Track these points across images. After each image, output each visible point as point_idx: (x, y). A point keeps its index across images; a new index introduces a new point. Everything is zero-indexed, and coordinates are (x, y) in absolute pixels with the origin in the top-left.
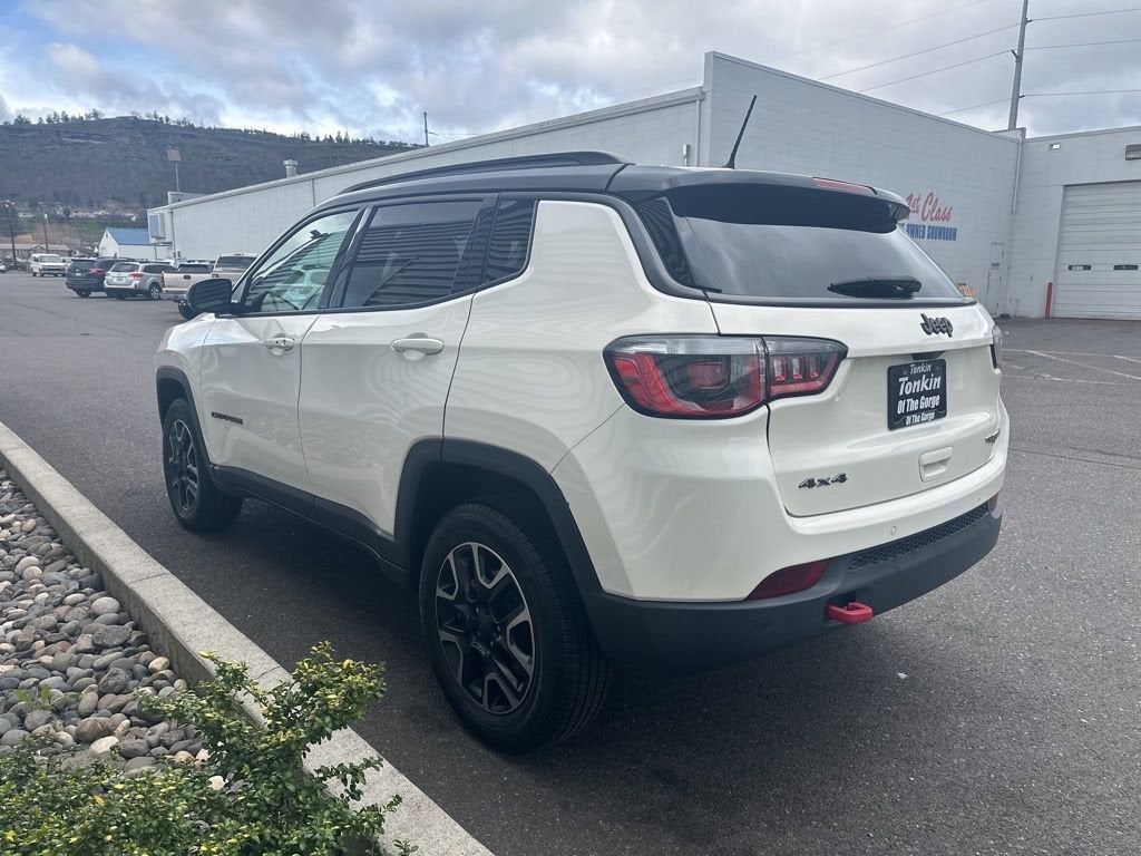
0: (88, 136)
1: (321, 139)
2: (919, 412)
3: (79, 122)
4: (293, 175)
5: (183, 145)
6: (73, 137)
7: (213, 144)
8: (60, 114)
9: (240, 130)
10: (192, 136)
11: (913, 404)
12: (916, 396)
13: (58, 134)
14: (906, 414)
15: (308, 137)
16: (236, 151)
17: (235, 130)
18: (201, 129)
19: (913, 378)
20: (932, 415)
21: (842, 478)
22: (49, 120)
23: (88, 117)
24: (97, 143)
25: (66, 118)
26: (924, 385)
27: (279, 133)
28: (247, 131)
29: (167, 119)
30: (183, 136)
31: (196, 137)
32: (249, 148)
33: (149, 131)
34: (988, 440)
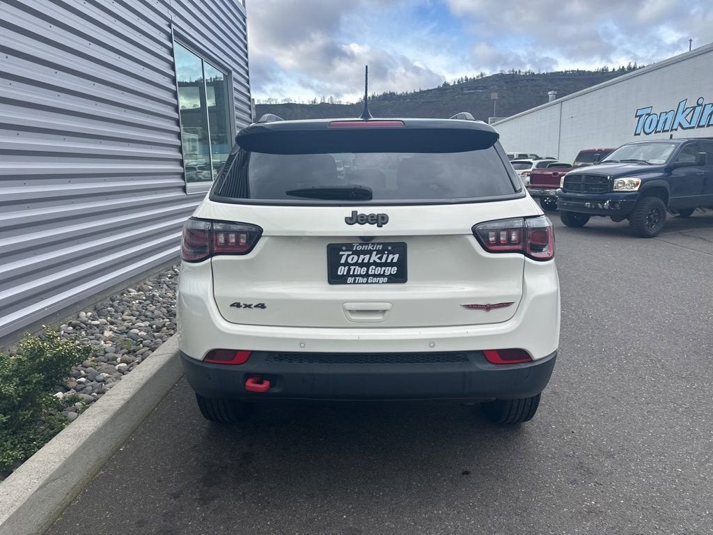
0: (476, 88)
1: (616, 70)
3: (474, 81)
4: (552, 100)
5: (527, 86)
6: (469, 90)
7: (544, 83)
8: (464, 78)
9: (562, 72)
10: (532, 80)
13: (462, 88)
15: (607, 70)
16: (558, 85)
17: (559, 72)
18: (539, 75)
19: (358, 253)
20: (385, 280)
21: (262, 306)
22: (459, 82)
23: (477, 77)
24: (481, 91)
25: (467, 80)
26: (374, 258)
27: (587, 70)
28: (566, 72)
29: (520, 72)
30: (528, 80)
31: (535, 80)
32: (566, 82)
33: (508, 81)
34: (469, 307)
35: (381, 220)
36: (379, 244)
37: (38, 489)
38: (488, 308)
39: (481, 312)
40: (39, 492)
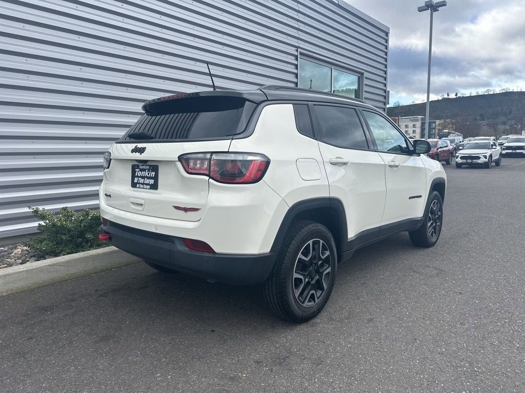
2: (143, 184)
11: (142, 181)
12: (143, 177)
14: (138, 183)
19: (142, 170)
20: (149, 187)
21: (110, 196)
26: (147, 174)
34: (177, 208)
35: (142, 150)
36: (148, 165)
37: (48, 266)
38: (186, 210)
39: (182, 212)
40: (47, 267)
